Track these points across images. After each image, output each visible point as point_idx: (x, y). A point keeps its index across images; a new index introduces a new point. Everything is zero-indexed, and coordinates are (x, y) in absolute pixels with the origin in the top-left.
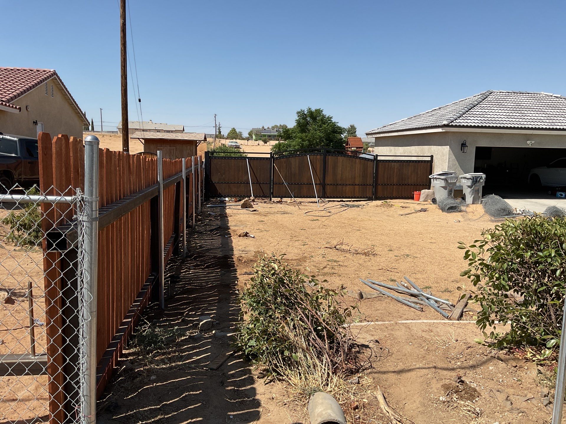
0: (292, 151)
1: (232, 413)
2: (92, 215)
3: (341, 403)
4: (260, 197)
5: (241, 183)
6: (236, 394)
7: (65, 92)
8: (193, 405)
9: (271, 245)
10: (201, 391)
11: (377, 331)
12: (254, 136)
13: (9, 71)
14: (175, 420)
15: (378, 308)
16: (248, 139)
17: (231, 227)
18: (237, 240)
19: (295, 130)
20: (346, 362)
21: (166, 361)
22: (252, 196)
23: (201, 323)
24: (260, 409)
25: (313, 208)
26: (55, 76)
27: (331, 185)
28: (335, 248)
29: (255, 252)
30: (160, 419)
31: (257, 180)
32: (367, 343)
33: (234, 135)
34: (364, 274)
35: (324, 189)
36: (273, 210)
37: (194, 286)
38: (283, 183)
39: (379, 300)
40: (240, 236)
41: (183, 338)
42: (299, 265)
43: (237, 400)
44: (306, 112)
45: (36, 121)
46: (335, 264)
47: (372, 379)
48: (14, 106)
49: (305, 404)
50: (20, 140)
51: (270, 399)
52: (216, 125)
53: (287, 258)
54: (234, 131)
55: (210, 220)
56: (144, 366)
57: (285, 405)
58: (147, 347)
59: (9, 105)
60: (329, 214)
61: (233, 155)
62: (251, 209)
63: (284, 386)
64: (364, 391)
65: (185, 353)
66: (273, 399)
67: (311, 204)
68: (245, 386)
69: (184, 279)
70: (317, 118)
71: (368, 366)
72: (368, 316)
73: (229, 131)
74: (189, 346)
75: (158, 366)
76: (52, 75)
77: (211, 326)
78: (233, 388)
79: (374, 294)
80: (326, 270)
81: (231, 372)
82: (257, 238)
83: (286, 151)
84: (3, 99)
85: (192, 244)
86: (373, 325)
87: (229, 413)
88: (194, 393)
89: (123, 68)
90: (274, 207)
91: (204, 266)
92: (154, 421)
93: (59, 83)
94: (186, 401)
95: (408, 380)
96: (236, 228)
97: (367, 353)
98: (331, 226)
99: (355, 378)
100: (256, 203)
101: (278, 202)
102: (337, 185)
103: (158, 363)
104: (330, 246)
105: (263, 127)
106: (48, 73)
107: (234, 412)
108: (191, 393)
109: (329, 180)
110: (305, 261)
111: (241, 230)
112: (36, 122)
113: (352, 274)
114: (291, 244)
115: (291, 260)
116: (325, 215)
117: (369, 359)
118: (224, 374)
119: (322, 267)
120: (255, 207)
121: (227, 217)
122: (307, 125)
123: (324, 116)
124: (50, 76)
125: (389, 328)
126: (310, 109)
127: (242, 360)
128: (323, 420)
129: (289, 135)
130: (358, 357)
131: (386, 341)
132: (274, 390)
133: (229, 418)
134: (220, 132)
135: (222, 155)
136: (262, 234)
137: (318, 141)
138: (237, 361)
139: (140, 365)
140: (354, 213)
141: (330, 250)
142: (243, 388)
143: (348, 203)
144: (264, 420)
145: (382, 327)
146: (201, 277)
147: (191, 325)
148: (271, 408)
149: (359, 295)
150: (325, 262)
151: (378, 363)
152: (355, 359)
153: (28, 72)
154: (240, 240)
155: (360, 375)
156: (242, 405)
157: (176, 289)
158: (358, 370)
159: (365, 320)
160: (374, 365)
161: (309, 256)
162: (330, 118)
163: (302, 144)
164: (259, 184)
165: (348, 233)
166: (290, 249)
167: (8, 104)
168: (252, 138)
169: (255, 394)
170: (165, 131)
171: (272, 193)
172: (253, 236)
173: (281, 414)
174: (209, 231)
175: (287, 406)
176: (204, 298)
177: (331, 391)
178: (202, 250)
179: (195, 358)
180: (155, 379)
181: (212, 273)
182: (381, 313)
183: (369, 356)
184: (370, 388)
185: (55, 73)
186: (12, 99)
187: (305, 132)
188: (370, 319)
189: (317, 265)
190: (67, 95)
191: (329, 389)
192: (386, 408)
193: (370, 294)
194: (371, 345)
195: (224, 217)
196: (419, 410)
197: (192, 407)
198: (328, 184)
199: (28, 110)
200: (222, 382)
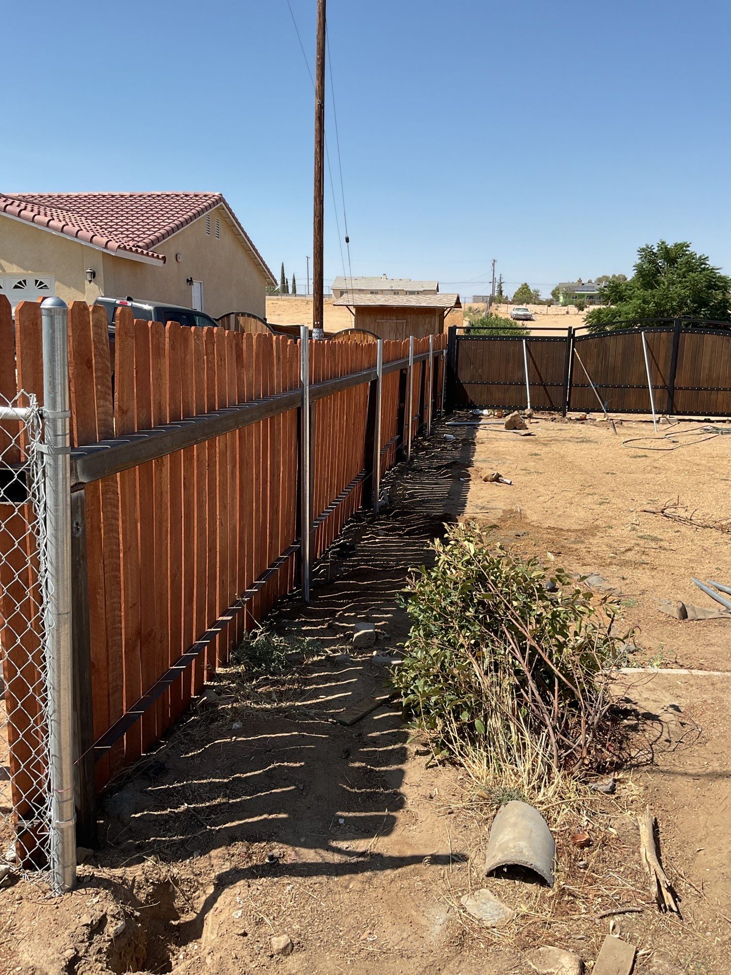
0: (622, 322)
1: (346, 814)
2: (56, 444)
3: (557, 830)
4: (544, 409)
5: (511, 384)
6: (368, 778)
7: (238, 230)
8: (281, 787)
9: (538, 500)
10: (303, 764)
11: (690, 689)
12: (561, 298)
13: (154, 198)
14: (243, 811)
15: (713, 641)
16: (549, 303)
17: (476, 464)
18: (479, 487)
19: (632, 284)
20: (599, 747)
21: (274, 697)
22: (529, 407)
23: (356, 635)
24: (399, 815)
25: (644, 432)
26: (222, 203)
27: (687, 389)
28: (663, 512)
29: (504, 511)
30: (220, 805)
31: (541, 379)
32: (658, 712)
33: (526, 296)
34: (705, 569)
35: (671, 397)
36: (564, 434)
37: (372, 565)
38: (589, 385)
39: (720, 625)
40: (486, 480)
41: (315, 659)
42: (579, 542)
43: (363, 790)
44: (657, 249)
45: (191, 278)
46: (653, 545)
47: (642, 788)
48: (155, 255)
49: (487, 819)
50: (157, 309)
51: (425, 797)
52: (494, 279)
53: (560, 527)
54: (525, 288)
55: (443, 449)
56: (232, 703)
57: (450, 813)
58: (253, 668)
59: (148, 253)
60: (672, 446)
61: (501, 333)
62: (523, 432)
63: (459, 778)
64: (617, 809)
65: (311, 687)
66: (431, 797)
67: (644, 425)
68: (387, 765)
69: (363, 551)
70: (679, 260)
71: (645, 760)
72: (685, 655)
73: (516, 290)
74: (322, 674)
75: (257, 703)
76: (217, 202)
77: (373, 642)
78: (364, 764)
79: (712, 613)
80: (630, 556)
81: (374, 734)
82: (517, 484)
83: (610, 323)
84: (139, 244)
85: (398, 491)
86: (684, 676)
87: (339, 813)
88: (291, 764)
89: (317, 184)
90: (567, 428)
91: (403, 531)
92: (209, 806)
93: (228, 214)
94: (272, 779)
95: (721, 801)
96: (484, 465)
97: (652, 731)
98: (667, 470)
99: (606, 782)
100: (535, 421)
101: (578, 420)
102: (700, 389)
103: (258, 699)
104: (654, 510)
105: (580, 281)
106: (210, 198)
107: (349, 811)
108: (286, 764)
109: (682, 379)
110: (594, 535)
111: (488, 470)
112: (191, 281)
113: (680, 567)
114: (577, 500)
115: (568, 531)
116: (664, 448)
117: (651, 745)
118: (360, 735)
119: (623, 550)
120: (531, 427)
121: (474, 444)
122: (656, 275)
123: (692, 256)
124: (214, 204)
125: (719, 685)
126: (663, 243)
127: (400, 713)
128: (505, 859)
129: (621, 292)
130: (628, 739)
131: (703, 712)
132: (438, 782)
133: (337, 823)
134: (501, 292)
135: (484, 332)
136: (528, 478)
137: (674, 304)
138: (391, 714)
139: (227, 700)
140: (725, 445)
141: (652, 516)
142: (383, 769)
143: (719, 425)
144: (399, 838)
145: (704, 682)
146: (393, 551)
147: (342, 635)
148: (423, 814)
149: (679, 611)
150: (633, 539)
151: (669, 757)
152: (621, 742)
153: (182, 198)
154: (484, 488)
155: (621, 776)
156: (370, 801)
157: (342, 569)
158: (622, 765)
159: (676, 662)
160: (659, 759)
161: (604, 525)
162: (703, 260)
163: (643, 309)
164: (544, 386)
165: (701, 486)
166: (571, 511)
167: (145, 252)
168: (558, 300)
169: (400, 784)
170: (406, 292)
171: (568, 403)
172: (509, 482)
173: (436, 830)
174: (435, 468)
175: (453, 815)
176: (382, 589)
177: (542, 803)
178: (413, 503)
179: (323, 698)
180: (238, 729)
181: (413, 544)
182: (716, 653)
183: (654, 739)
184: (633, 806)
185: (221, 199)
186: (153, 243)
187: (652, 288)
188: (687, 663)
189: (615, 544)
190: (240, 235)
191: (540, 798)
192: (648, 854)
193: (704, 611)
194: (665, 717)
195: (469, 444)
196: (723, 871)
197: (279, 790)
198: (681, 388)
199: (179, 260)
200: (347, 751)
